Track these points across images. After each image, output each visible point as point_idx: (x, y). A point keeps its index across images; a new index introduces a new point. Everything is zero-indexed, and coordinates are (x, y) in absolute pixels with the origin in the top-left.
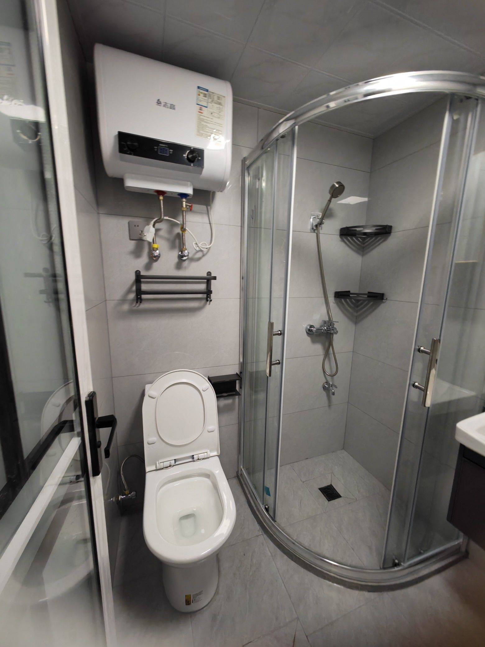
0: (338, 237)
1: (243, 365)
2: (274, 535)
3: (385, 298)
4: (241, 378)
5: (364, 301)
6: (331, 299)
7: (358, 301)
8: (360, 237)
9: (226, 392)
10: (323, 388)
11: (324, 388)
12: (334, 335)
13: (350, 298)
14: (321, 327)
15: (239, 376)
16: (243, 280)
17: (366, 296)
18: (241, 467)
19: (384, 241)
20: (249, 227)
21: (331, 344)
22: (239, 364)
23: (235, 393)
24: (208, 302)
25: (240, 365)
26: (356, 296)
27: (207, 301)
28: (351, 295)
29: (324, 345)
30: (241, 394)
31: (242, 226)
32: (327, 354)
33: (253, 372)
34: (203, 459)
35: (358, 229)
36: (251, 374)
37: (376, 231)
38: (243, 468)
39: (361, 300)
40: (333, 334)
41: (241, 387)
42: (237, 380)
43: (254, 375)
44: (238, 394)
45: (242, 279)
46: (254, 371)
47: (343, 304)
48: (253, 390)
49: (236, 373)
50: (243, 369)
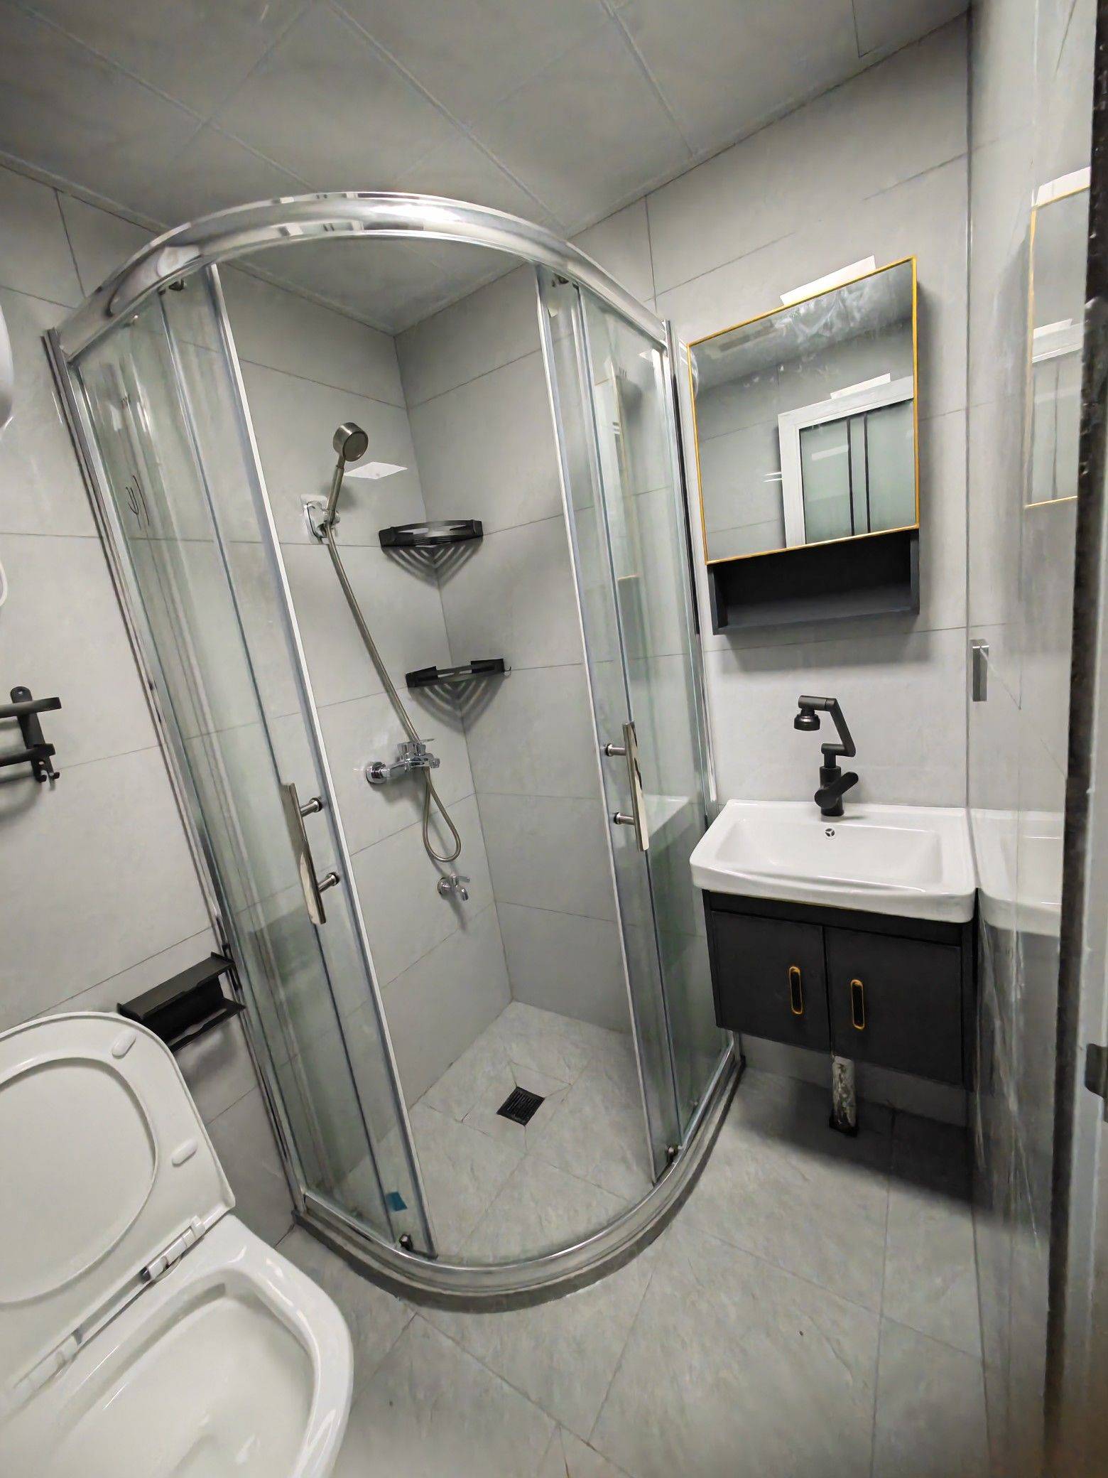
0: (378, 551)
1: (225, 926)
2: (445, 1289)
3: (507, 668)
4: (232, 961)
5: (468, 682)
6: (403, 692)
7: (456, 685)
8: (426, 550)
9: (196, 1021)
10: (440, 893)
11: (442, 892)
12: (432, 770)
13: (441, 682)
14: (398, 760)
15: (225, 960)
16: (155, 690)
17: (470, 671)
18: (303, 1190)
19: (474, 552)
20: (130, 539)
21: (429, 790)
22: (213, 926)
23: (223, 1011)
24: (46, 784)
25: (217, 927)
26: (452, 676)
27: (40, 779)
28: (439, 676)
29: (414, 798)
30: (243, 1004)
31: (104, 534)
32: (427, 816)
33: (261, 930)
34: (183, 1255)
35: (415, 531)
36: (257, 938)
37: (452, 533)
38: (308, 1187)
39: (462, 681)
40: (428, 769)
41: (237, 986)
42: (221, 972)
43: (267, 937)
44: (236, 1008)
45: (151, 688)
46: (263, 924)
47: (427, 697)
48: (273, 977)
49: (209, 956)
50: (230, 934)
